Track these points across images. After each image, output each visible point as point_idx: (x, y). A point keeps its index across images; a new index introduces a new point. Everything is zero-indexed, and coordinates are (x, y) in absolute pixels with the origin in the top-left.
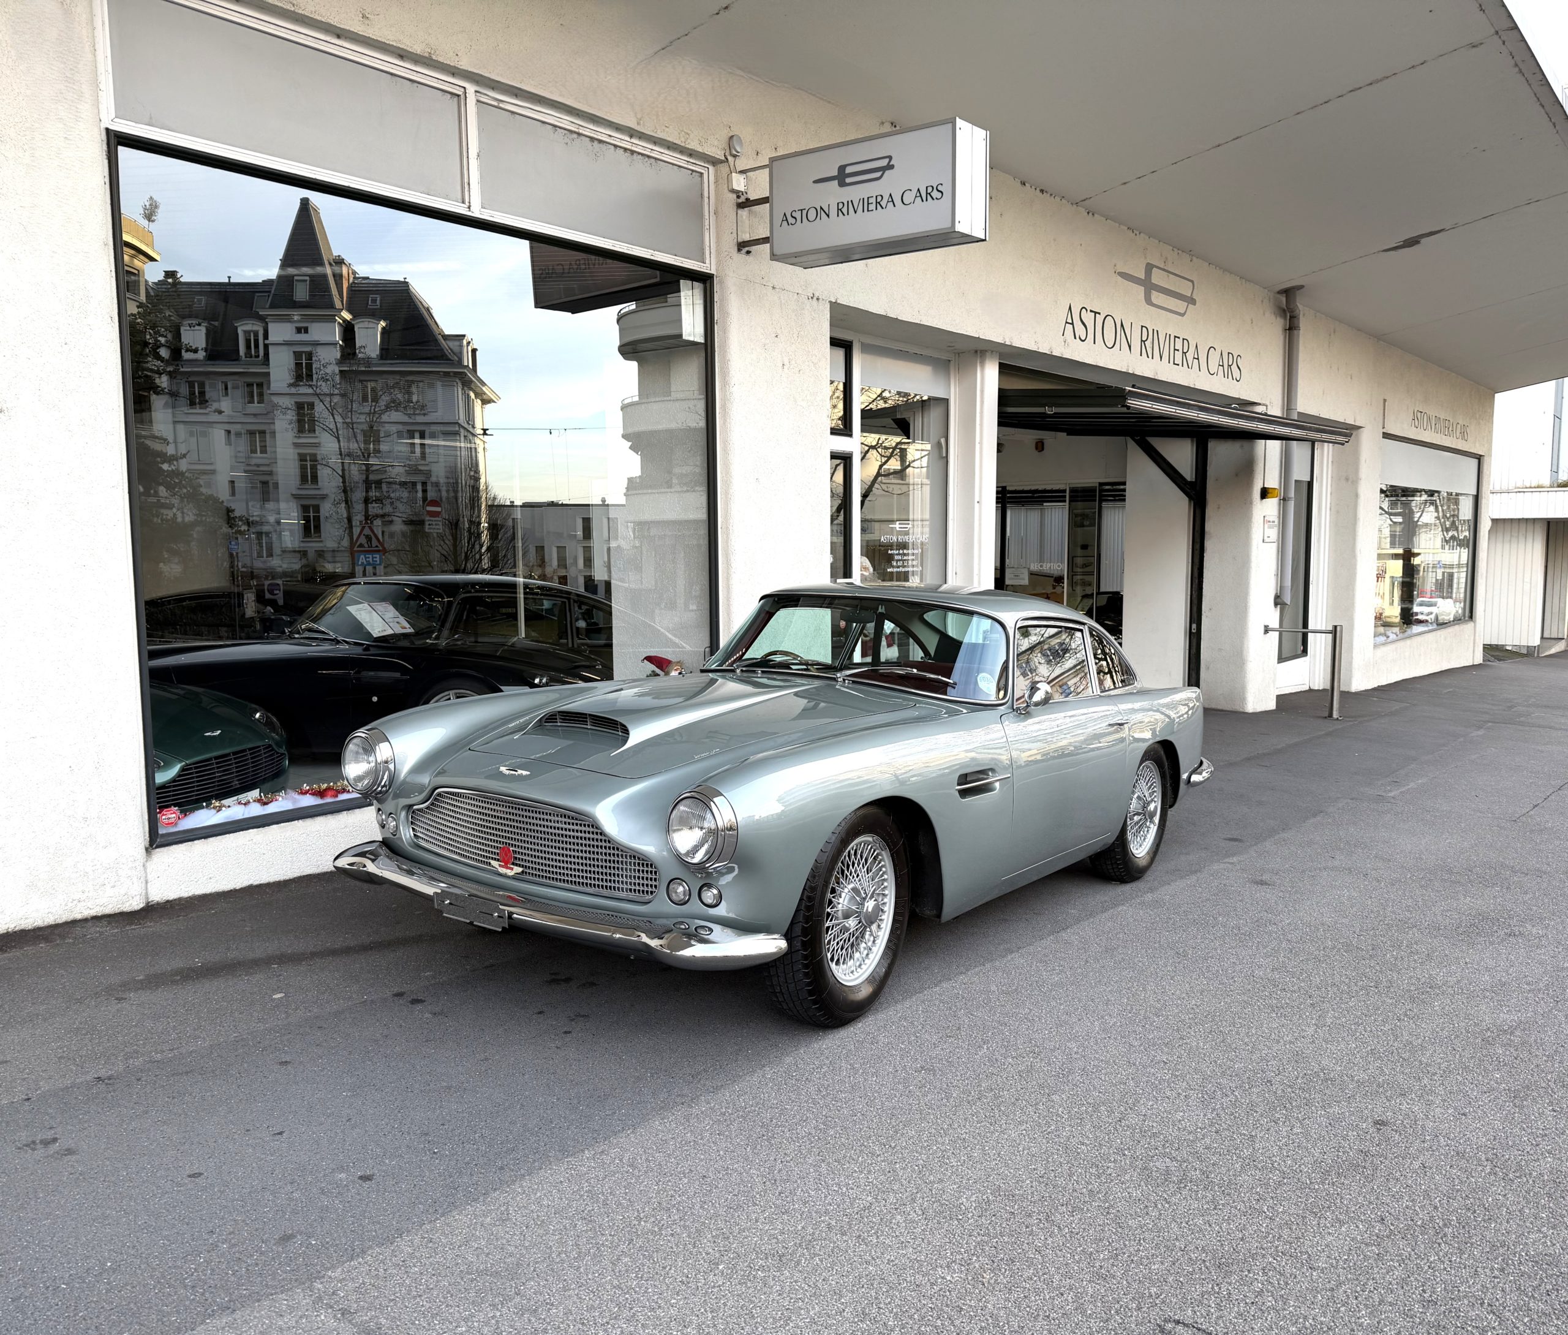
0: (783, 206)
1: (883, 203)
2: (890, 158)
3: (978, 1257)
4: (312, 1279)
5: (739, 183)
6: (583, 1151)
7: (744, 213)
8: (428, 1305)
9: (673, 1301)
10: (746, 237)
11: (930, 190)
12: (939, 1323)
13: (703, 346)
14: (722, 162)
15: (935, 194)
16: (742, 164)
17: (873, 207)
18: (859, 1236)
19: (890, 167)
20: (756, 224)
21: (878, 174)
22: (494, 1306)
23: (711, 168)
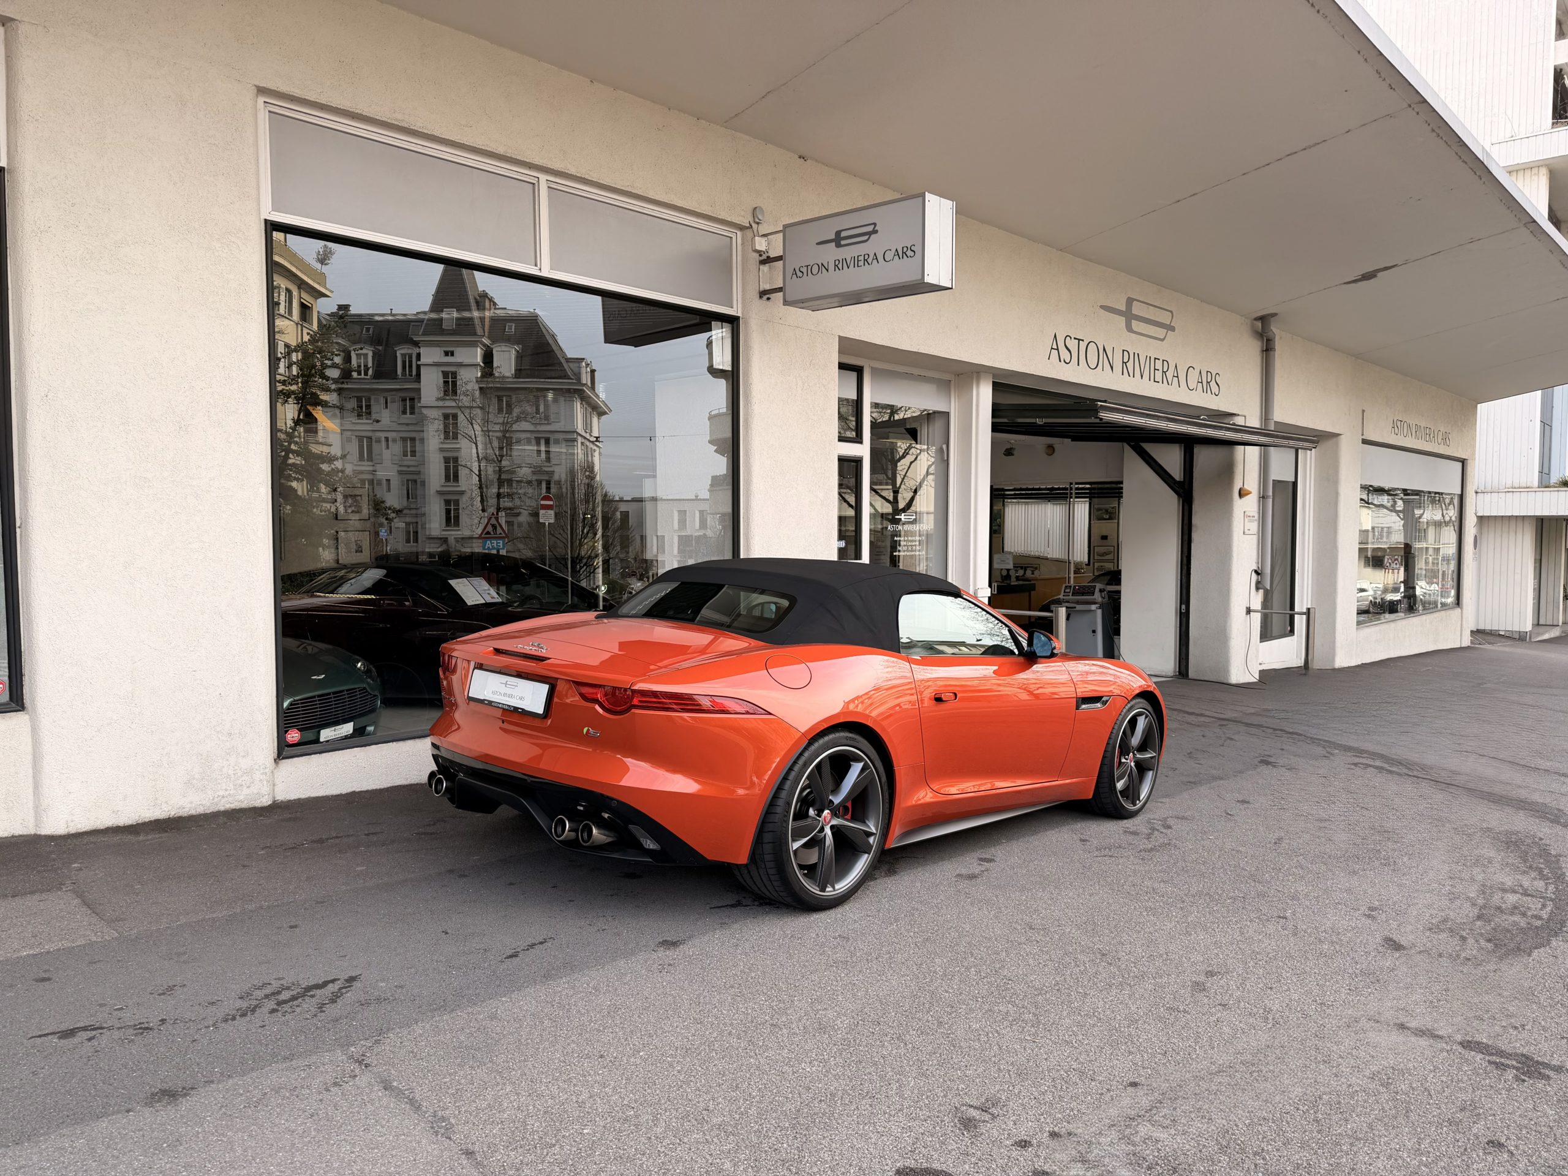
0: (792, 263)
1: (870, 261)
2: (875, 224)
3: (835, 1058)
4: (349, 1045)
5: (761, 244)
6: (561, 978)
7: (765, 268)
8: (426, 1065)
9: (600, 1072)
10: (768, 287)
11: (905, 249)
12: (790, 1095)
13: (731, 373)
14: (747, 228)
15: (909, 253)
16: (764, 229)
17: (861, 263)
18: (750, 1041)
19: (875, 232)
20: (773, 276)
21: (866, 238)
22: (472, 1067)
23: (739, 233)
